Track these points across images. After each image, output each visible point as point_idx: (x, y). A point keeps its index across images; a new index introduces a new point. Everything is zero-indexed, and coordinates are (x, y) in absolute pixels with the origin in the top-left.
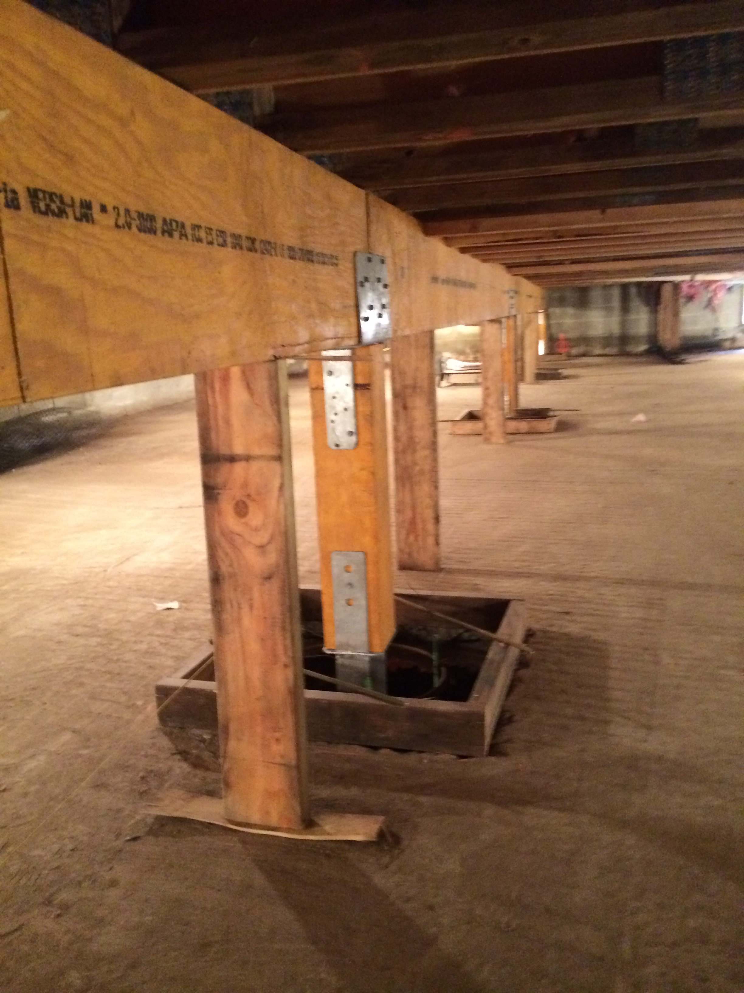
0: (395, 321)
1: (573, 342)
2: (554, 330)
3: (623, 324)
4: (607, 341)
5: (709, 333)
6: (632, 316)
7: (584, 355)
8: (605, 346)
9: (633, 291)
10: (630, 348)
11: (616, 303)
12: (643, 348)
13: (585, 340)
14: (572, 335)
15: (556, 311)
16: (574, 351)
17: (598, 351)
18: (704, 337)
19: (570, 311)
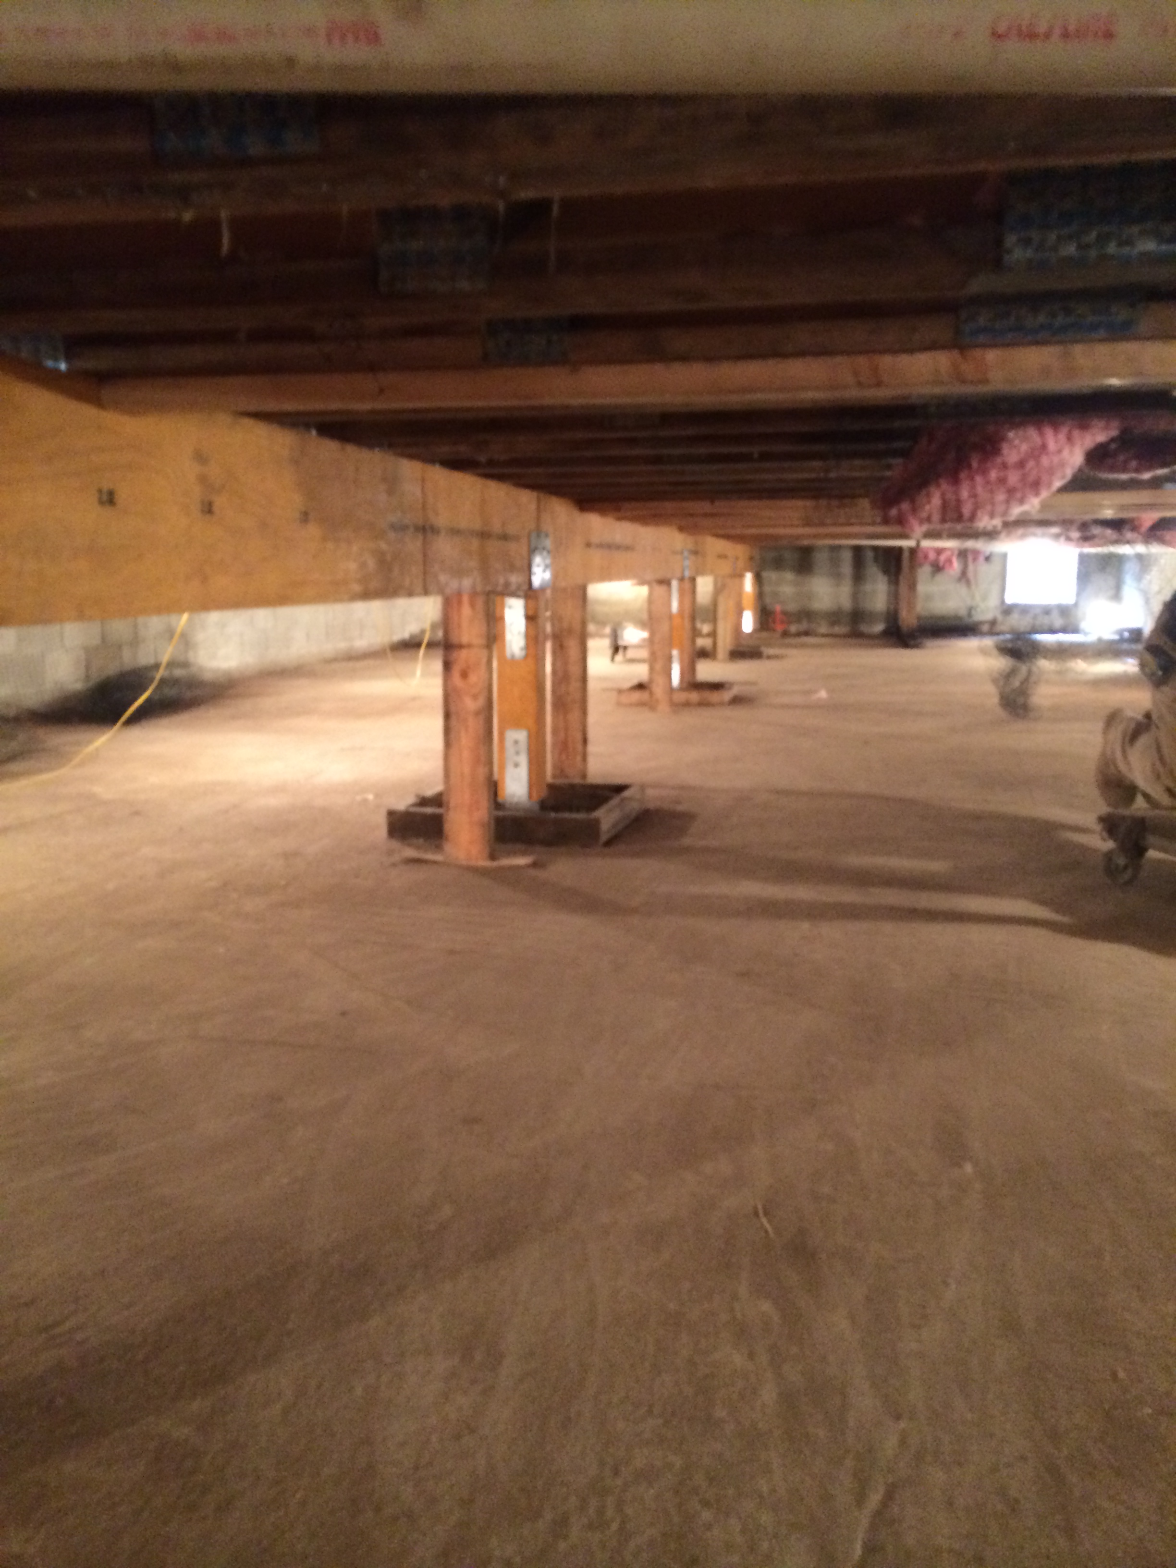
0: (555, 576)
1: (791, 617)
2: (768, 600)
3: (855, 596)
4: (834, 617)
5: (963, 612)
6: (868, 587)
7: (807, 633)
8: (833, 623)
9: (870, 554)
10: (864, 628)
11: (847, 568)
12: (879, 628)
13: (806, 615)
14: (792, 607)
15: (770, 575)
16: (793, 628)
17: (823, 629)
18: (957, 618)
19: (789, 576)
